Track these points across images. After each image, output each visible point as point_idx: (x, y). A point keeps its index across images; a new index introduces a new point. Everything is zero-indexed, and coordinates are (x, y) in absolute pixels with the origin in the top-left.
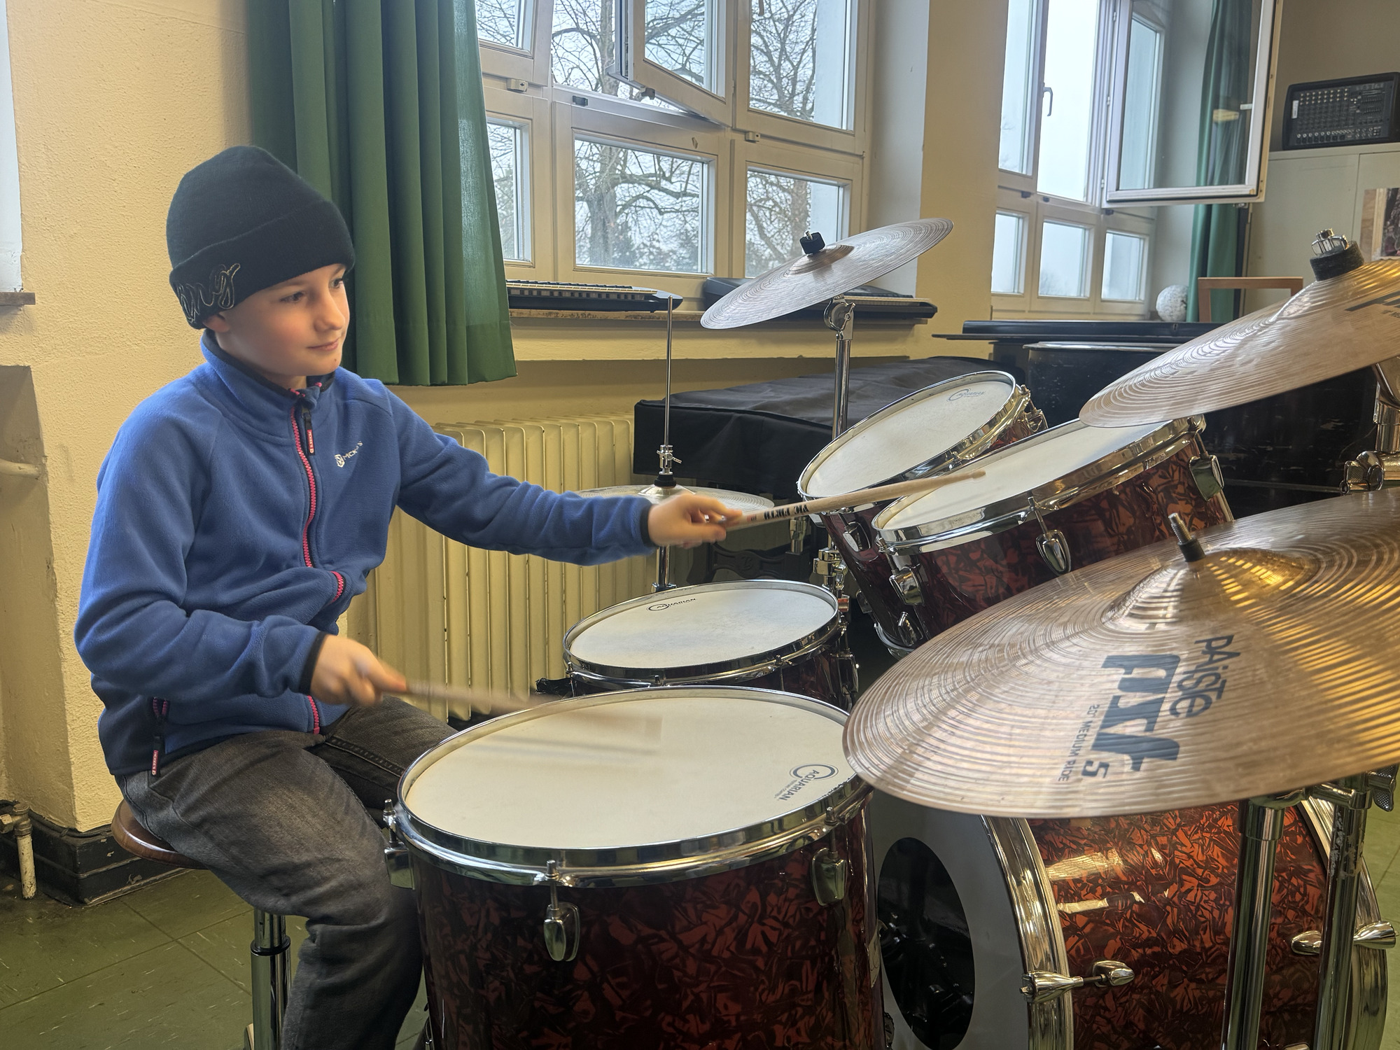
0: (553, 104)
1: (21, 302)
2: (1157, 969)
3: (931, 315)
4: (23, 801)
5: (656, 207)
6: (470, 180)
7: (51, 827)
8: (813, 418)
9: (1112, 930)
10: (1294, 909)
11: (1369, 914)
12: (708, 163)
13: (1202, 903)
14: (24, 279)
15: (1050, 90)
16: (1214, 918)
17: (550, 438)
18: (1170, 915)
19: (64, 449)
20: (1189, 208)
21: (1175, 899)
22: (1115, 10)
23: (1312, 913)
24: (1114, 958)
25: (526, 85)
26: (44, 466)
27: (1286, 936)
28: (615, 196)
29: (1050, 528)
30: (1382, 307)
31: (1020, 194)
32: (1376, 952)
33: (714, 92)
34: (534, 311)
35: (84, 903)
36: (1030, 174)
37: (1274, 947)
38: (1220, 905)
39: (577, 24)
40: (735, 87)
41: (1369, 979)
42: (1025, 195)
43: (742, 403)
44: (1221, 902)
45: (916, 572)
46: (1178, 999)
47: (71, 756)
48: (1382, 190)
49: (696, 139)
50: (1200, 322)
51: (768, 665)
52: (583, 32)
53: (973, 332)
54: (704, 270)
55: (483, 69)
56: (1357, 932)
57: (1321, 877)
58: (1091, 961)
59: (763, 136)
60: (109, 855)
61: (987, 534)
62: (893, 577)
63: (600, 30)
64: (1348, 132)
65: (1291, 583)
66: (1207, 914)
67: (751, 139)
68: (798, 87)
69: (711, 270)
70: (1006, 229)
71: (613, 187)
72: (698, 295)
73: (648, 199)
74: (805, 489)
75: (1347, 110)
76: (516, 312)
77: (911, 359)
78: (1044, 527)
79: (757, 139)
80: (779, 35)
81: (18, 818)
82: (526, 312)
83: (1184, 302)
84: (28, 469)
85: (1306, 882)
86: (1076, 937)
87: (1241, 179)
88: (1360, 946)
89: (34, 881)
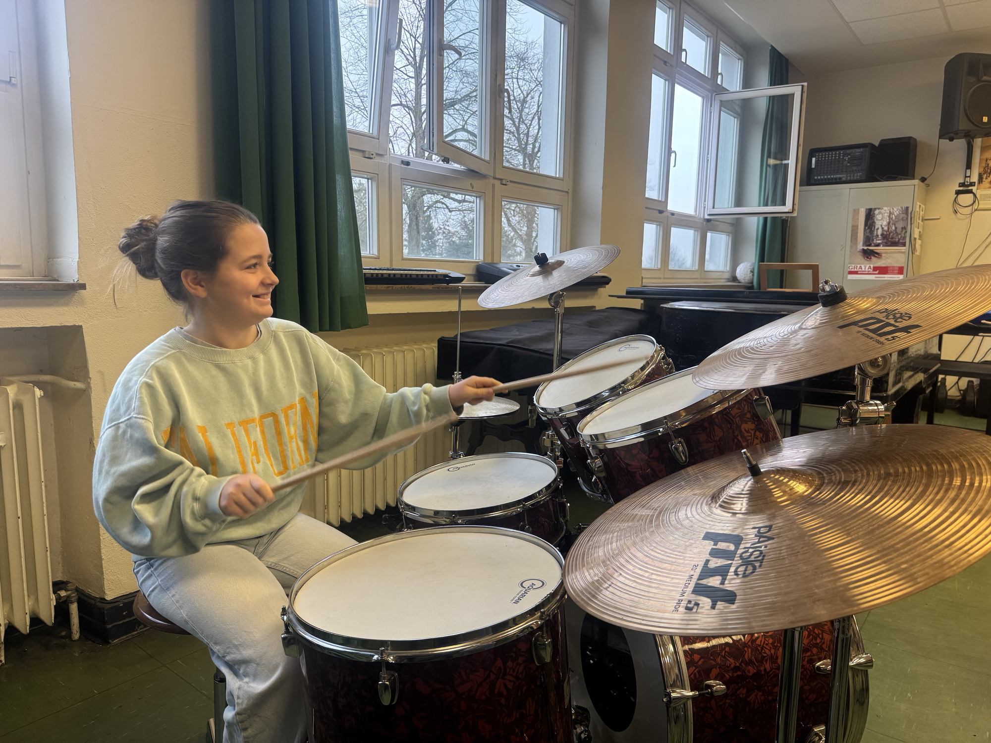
0: (390, 165)
1: (77, 288)
2: (740, 685)
3: (608, 283)
4: (71, 581)
5: (447, 207)
6: (343, 213)
7: (89, 597)
8: (541, 349)
9: (714, 663)
10: (817, 648)
11: (858, 649)
12: (479, 197)
13: (765, 645)
14: (79, 274)
15: (675, 152)
16: (772, 654)
17: (388, 359)
18: (747, 653)
19: (101, 373)
20: (754, 219)
21: (750, 643)
22: (711, 106)
23: (827, 649)
24: (715, 679)
25: (374, 155)
26: (89, 383)
27: (812, 661)
28: (423, 201)
29: (676, 438)
30: (857, 329)
31: (658, 212)
32: (863, 670)
33: (483, 157)
34: (379, 286)
35: (109, 643)
36: (663, 200)
37: (806, 669)
38: (775, 646)
39: (401, 102)
40: (495, 154)
41: (859, 686)
42: (661, 212)
43: (500, 339)
44: (775, 645)
45: (602, 458)
46: (752, 701)
47: (102, 555)
48: (862, 209)
49: (473, 184)
50: (761, 291)
51: (518, 508)
52: (404, 106)
53: (631, 294)
54: (478, 258)
55: (350, 146)
56: (851, 660)
57: (831, 628)
58: (702, 681)
59: (511, 182)
60: (124, 613)
61: (642, 439)
62: (589, 461)
63: (414, 105)
64: (843, 176)
65: (810, 491)
66: (767, 651)
67: (504, 183)
68: (529, 139)
69: (482, 258)
70: (650, 231)
71: (422, 196)
72: (474, 273)
73: (443, 203)
74: (538, 401)
75: (842, 164)
76: (368, 287)
77: (597, 309)
78: (673, 437)
79: (507, 183)
80: (519, 108)
81: (69, 593)
82: (374, 287)
83: (752, 272)
84: (79, 385)
85: (823, 631)
86: (694, 667)
87: (783, 203)
88: (852, 668)
89: (78, 630)
